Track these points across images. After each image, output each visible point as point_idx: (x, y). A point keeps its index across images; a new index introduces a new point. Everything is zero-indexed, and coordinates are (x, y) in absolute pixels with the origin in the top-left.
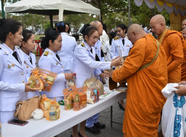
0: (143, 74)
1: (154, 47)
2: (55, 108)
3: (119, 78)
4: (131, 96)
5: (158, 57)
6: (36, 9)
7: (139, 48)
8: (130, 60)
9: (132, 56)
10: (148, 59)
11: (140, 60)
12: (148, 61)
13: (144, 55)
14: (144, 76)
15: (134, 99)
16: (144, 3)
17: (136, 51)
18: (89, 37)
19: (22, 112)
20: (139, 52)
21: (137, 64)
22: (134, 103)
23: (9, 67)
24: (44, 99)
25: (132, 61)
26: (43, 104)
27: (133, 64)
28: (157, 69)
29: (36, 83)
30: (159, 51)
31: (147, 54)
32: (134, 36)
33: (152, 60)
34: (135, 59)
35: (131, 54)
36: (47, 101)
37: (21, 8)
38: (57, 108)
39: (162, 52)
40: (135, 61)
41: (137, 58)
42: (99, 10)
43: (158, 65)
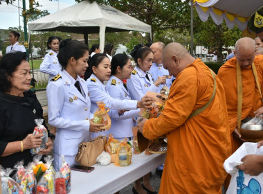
0: (194, 124)
1: (210, 82)
2: (127, 150)
3: (155, 134)
4: (176, 162)
5: (217, 96)
7: (187, 84)
8: (173, 105)
9: (175, 98)
10: (201, 100)
11: (190, 103)
12: (201, 103)
13: (195, 95)
14: (197, 127)
15: (182, 166)
16: (210, 17)
17: (182, 90)
18: (142, 61)
19: (86, 156)
20: (187, 92)
21: (185, 111)
22: (182, 173)
23: (71, 101)
24: (110, 140)
25: (176, 107)
26: (110, 146)
27: (179, 111)
28: (217, 115)
29: (103, 120)
30: (216, 86)
31: (201, 92)
32: (174, 64)
33: (209, 102)
34: (181, 103)
35: (174, 95)
36: (114, 143)
38: (129, 151)
39: (220, 87)
40: (181, 105)
41: (186, 101)
42: (150, 26)
43: (218, 108)
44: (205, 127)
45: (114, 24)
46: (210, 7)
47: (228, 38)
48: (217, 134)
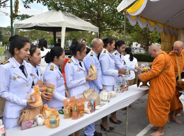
6: (41, 26)
19: (25, 120)
20: (161, 63)
24: (45, 109)
26: (45, 113)
31: (166, 63)
36: (48, 110)
37: (27, 25)
38: (57, 117)
42: (98, 28)
43: (171, 70)
44: (167, 76)
45: (72, 25)
46: (137, 16)
47: (153, 38)
48: (171, 79)
